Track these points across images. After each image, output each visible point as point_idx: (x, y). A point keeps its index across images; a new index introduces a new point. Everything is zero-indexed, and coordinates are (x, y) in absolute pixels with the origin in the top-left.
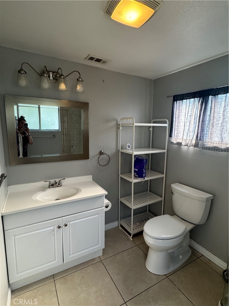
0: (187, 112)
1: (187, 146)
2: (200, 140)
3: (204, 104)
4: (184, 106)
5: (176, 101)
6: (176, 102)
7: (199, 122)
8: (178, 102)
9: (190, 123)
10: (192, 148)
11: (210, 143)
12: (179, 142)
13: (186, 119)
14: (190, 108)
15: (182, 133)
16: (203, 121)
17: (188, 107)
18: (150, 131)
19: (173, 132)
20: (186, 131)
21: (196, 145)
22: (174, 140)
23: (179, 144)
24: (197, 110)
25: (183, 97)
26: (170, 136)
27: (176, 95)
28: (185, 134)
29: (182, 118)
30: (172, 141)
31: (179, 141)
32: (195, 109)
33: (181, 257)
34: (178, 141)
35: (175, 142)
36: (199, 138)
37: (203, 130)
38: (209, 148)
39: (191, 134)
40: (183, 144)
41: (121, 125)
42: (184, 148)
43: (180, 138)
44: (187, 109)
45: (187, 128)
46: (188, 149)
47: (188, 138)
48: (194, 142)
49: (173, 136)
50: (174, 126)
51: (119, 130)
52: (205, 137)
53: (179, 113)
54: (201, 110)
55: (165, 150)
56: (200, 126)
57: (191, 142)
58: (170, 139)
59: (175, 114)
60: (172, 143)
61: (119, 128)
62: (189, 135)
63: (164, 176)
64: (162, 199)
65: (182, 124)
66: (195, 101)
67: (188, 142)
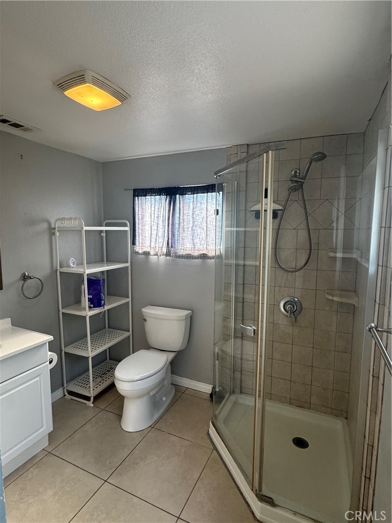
0: (153, 212)
1: (157, 255)
2: (172, 247)
3: (172, 204)
4: (148, 204)
5: (138, 196)
6: (138, 198)
7: (168, 225)
8: (140, 198)
9: (157, 226)
10: (163, 258)
11: (182, 251)
12: (146, 252)
13: (152, 221)
14: (157, 207)
15: (148, 238)
16: (173, 224)
17: (153, 206)
18: (102, 237)
19: (137, 238)
20: (154, 236)
21: (168, 254)
22: (139, 248)
23: (147, 254)
24: (165, 210)
25: (146, 192)
26: (134, 243)
27: (136, 189)
28: (153, 240)
29: (147, 219)
30: (137, 250)
31: (146, 250)
32: (162, 209)
33: (164, 399)
34: (144, 250)
35: (140, 251)
36: (170, 246)
37: (174, 235)
38: (182, 257)
39: (161, 240)
40: (152, 253)
41: (57, 230)
42: (153, 258)
43: (147, 245)
44: (153, 209)
45: (154, 233)
46: (159, 259)
47: (157, 245)
48: (165, 250)
49: (137, 243)
50: (137, 229)
51: (54, 237)
52: (176, 244)
53: (142, 212)
54: (169, 210)
55: (128, 263)
56: (170, 230)
57: (162, 250)
58: (134, 247)
59: (137, 214)
60: (137, 253)
61: (54, 234)
62: (157, 242)
63: (130, 299)
64: (129, 333)
65: (147, 228)
66: (161, 199)
67: (157, 250)
